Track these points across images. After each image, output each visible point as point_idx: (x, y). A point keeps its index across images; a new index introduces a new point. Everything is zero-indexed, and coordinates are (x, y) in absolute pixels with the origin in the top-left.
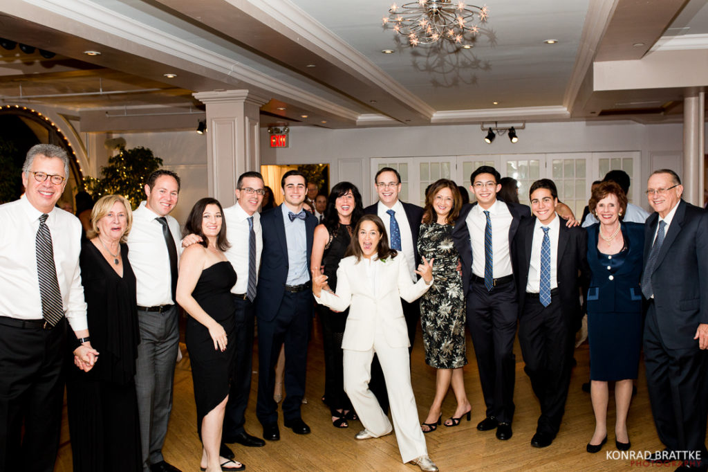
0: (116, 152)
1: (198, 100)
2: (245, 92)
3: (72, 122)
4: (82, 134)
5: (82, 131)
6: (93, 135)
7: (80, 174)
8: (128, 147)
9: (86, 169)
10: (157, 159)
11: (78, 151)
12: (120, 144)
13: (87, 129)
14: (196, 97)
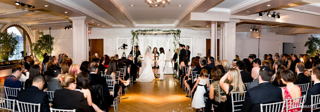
0: (41, 36)
1: (70, 20)
2: (85, 17)
3: (29, 28)
4: (32, 31)
5: (32, 30)
6: (34, 31)
7: (31, 42)
8: (44, 34)
9: (32, 41)
10: (52, 38)
11: (31, 36)
12: (42, 33)
13: (33, 29)
14: (70, 19)
